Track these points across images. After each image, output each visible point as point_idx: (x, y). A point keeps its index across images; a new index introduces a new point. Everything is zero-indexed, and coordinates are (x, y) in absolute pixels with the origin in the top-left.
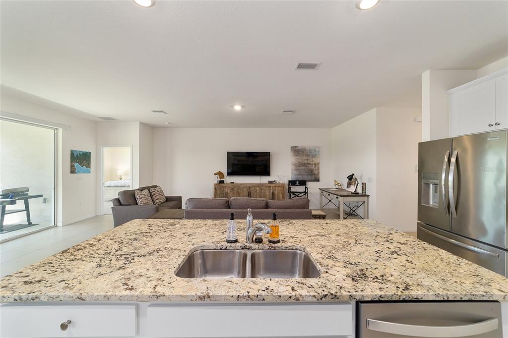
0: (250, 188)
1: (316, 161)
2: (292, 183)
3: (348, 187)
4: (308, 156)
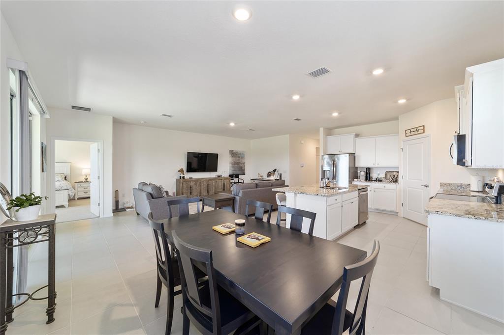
0: (208, 181)
1: (243, 161)
2: (231, 176)
3: (268, 177)
4: (239, 157)
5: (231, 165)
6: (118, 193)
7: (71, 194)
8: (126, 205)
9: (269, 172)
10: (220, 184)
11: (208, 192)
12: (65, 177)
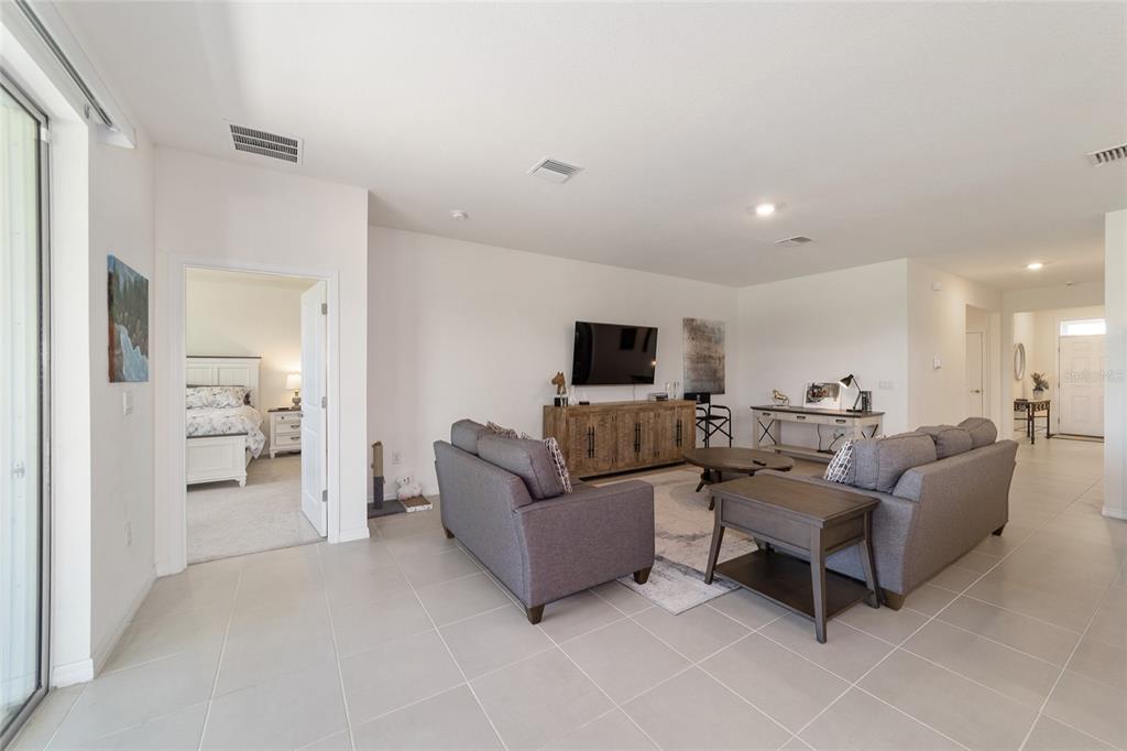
1: (720, 351)
2: (691, 397)
3: (809, 401)
4: (710, 340)
5: (687, 363)
6: (382, 449)
7: (253, 447)
8: (406, 492)
9: (814, 387)
10: (670, 425)
11: (637, 447)
12: (247, 396)
